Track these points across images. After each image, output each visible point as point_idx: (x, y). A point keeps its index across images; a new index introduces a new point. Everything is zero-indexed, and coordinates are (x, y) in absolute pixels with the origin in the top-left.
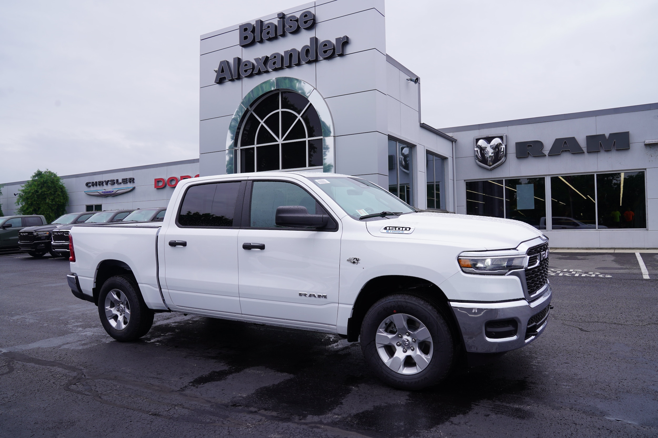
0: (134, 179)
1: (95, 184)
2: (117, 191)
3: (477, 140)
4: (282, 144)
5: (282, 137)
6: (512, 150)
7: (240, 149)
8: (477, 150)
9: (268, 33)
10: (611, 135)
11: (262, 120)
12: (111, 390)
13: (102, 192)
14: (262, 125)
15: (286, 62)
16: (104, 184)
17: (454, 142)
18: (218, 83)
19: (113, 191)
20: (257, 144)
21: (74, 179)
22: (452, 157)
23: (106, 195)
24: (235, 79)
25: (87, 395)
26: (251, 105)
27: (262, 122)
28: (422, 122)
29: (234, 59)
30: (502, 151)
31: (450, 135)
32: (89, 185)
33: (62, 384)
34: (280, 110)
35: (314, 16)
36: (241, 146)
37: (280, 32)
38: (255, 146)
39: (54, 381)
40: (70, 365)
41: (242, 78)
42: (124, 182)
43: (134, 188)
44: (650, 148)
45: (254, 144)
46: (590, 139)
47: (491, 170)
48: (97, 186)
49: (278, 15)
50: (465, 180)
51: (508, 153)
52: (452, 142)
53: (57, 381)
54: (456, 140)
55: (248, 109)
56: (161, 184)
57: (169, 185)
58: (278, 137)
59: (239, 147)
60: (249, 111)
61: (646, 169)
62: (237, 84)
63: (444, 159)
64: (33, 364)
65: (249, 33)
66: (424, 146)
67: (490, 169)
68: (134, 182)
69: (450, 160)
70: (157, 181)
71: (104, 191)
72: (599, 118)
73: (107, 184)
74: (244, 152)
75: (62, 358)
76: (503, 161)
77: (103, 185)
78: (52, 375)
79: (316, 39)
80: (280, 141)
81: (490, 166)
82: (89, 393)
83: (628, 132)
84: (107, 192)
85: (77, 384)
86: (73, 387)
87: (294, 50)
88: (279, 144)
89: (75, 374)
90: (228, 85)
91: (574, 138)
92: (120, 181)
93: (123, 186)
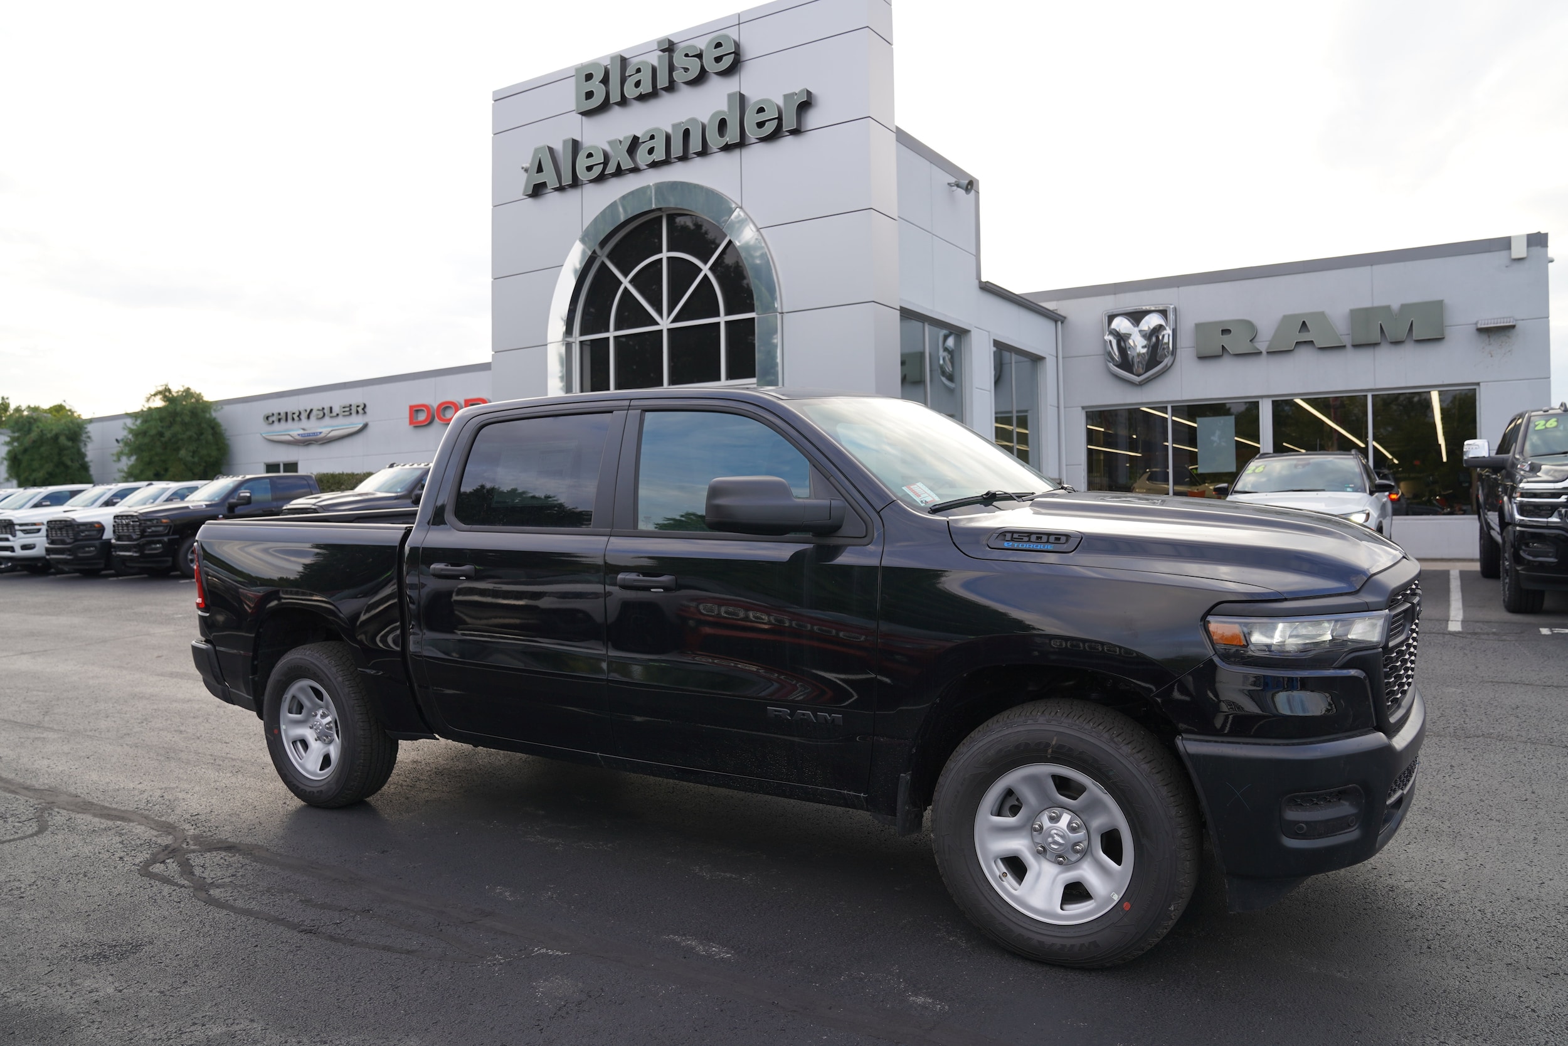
0: (365, 406)
1: (283, 418)
2: (329, 433)
3: (1111, 318)
4: (669, 330)
5: (669, 314)
6: (1186, 341)
7: (578, 342)
8: (1110, 341)
9: (638, 84)
10: (1404, 307)
11: (626, 276)
12: (233, 876)
13: (299, 435)
14: (626, 288)
15: (677, 149)
16: (304, 416)
17: (1060, 323)
18: (530, 196)
19: (320, 433)
20: (617, 328)
21: (240, 406)
22: (1055, 355)
23: (307, 442)
24: (566, 187)
25: (183, 886)
26: (603, 244)
27: (626, 282)
28: (984, 279)
29: (565, 142)
30: (1166, 343)
31: (1050, 305)
32: (271, 419)
33: (137, 861)
34: (665, 255)
35: (737, 45)
36: (582, 334)
37: (663, 82)
38: (611, 334)
39: (122, 854)
40: (163, 819)
41: (582, 185)
42: (344, 412)
43: (365, 426)
44: (1489, 337)
45: (607, 330)
46: (1360, 316)
47: (1141, 384)
48: (287, 420)
49: (660, 42)
50: (1083, 408)
51: (1178, 345)
52: (1056, 322)
53: (128, 854)
54: (1065, 318)
55: (594, 252)
56: (422, 417)
57: (440, 419)
58: (660, 314)
59: (577, 338)
60: (598, 258)
61: (1478, 384)
62: (573, 195)
63: (1036, 360)
64: (88, 817)
65: (596, 85)
66: (989, 332)
67: (1138, 383)
68: (365, 413)
69: (1050, 365)
70: (415, 410)
71: (302, 432)
72: (1378, 269)
73: (309, 417)
74: (587, 350)
75: (151, 805)
76: (1169, 365)
77: (300, 419)
78: (122, 842)
79: (742, 97)
80: (665, 323)
81: (1139, 375)
82: (186, 882)
83: (1440, 303)
84: (309, 435)
85: (168, 861)
86: (158, 868)
87: (693, 120)
88: (661, 331)
89: (168, 840)
90: (552, 199)
91: (1322, 314)
92: (336, 410)
93: (341, 421)
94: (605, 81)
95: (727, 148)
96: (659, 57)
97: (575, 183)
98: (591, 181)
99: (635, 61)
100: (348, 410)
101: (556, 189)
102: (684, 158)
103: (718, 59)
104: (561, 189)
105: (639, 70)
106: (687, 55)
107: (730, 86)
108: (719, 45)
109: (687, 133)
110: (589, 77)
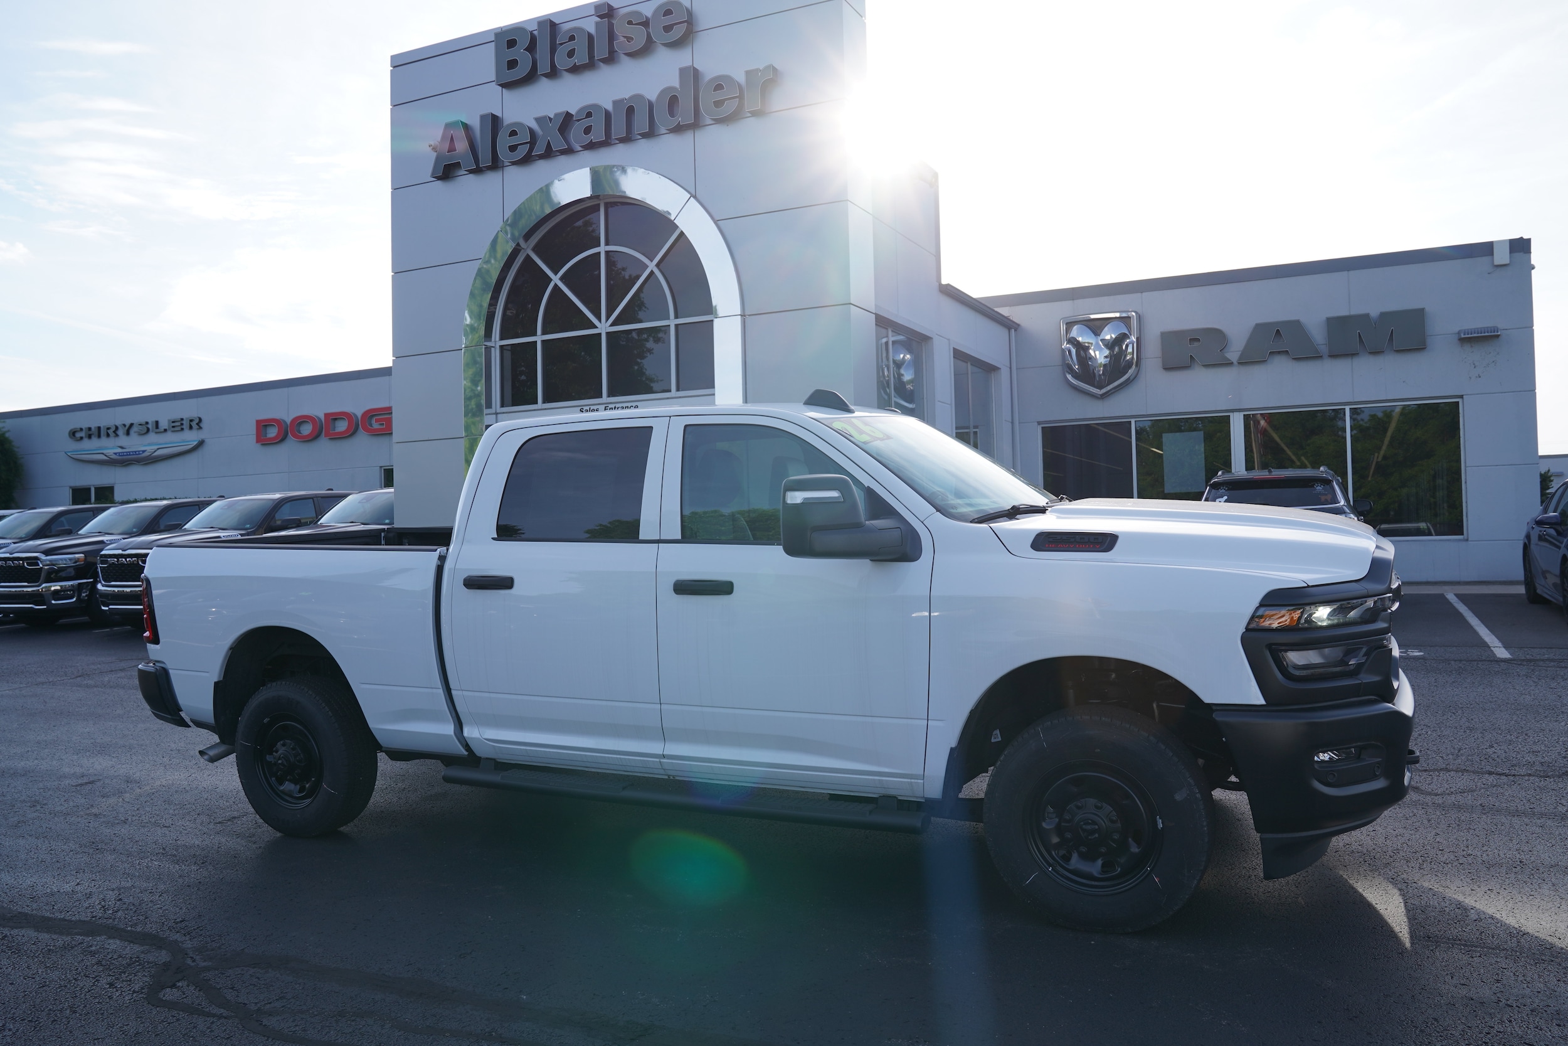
0: (200, 420)
1: (97, 433)
2: (155, 451)
3: (1070, 325)
4: (608, 334)
5: (607, 318)
6: (1153, 349)
7: (498, 347)
8: (1070, 352)
9: (571, 54)
10: (1383, 315)
11: (556, 274)
12: (281, 998)
13: (115, 454)
14: (556, 285)
15: (618, 129)
16: (121, 432)
17: (1013, 330)
18: (439, 178)
19: (144, 451)
20: (544, 333)
21: (37, 419)
22: (1009, 366)
23: (126, 461)
24: (484, 169)
25: (220, 1017)
26: (527, 236)
27: (556, 279)
28: (944, 282)
29: (483, 117)
30: (1130, 353)
31: (1004, 311)
32: (78, 435)
33: (137, 987)
34: (602, 249)
35: (690, 13)
36: (502, 339)
37: (601, 51)
38: (539, 338)
39: (109, 979)
40: (139, 929)
41: (503, 167)
42: (173, 427)
43: (201, 443)
44: (1472, 346)
45: (535, 334)
46: (1336, 325)
47: (1103, 397)
48: (99, 436)
49: (597, 7)
50: (1039, 423)
51: (1143, 356)
52: (1009, 329)
53: (117, 979)
54: (1019, 325)
55: (518, 244)
56: (272, 432)
57: (295, 436)
58: (598, 315)
59: (496, 341)
60: (522, 251)
61: (1461, 397)
62: (492, 179)
63: (989, 369)
64: (31, 933)
65: (519, 53)
66: (949, 340)
67: (1099, 396)
68: (201, 428)
69: (1004, 373)
70: (263, 426)
71: (120, 450)
72: (1354, 274)
73: (128, 433)
74: (508, 354)
75: (111, 912)
76: (1131, 378)
77: (117, 435)
78: (99, 963)
79: (696, 73)
80: (603, 327)
81: (1100, 388)
82: (222, 1011)
83: (1422, 311)
84: (129, 454)
85: (180, 984)
86: (169, 994)
87: (639, 97)
88: (600, 334)
89: (163, 956)
90: (466, 183)
91: (1298, 322)
92: (164, 424)
93: (171, 437)
94: (531, 48)
95: (678, 129)
96: (597, 24)
97: (496, 165)
98: (514, 163)
99: (566, 27)
100: (178, 425)
101: (471, 172)
102: (627, 139)
103: (668, 29)
104: (477, 171)
105: (572, 38)
106: (630, 23)
107: (682, 58)
108: (668, 12)
109: (630, 111)
110: (511, 43)
